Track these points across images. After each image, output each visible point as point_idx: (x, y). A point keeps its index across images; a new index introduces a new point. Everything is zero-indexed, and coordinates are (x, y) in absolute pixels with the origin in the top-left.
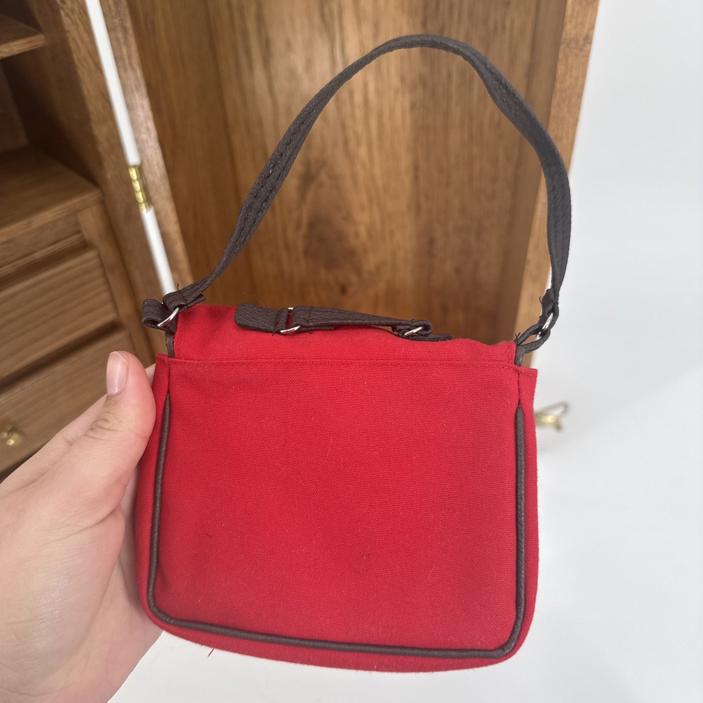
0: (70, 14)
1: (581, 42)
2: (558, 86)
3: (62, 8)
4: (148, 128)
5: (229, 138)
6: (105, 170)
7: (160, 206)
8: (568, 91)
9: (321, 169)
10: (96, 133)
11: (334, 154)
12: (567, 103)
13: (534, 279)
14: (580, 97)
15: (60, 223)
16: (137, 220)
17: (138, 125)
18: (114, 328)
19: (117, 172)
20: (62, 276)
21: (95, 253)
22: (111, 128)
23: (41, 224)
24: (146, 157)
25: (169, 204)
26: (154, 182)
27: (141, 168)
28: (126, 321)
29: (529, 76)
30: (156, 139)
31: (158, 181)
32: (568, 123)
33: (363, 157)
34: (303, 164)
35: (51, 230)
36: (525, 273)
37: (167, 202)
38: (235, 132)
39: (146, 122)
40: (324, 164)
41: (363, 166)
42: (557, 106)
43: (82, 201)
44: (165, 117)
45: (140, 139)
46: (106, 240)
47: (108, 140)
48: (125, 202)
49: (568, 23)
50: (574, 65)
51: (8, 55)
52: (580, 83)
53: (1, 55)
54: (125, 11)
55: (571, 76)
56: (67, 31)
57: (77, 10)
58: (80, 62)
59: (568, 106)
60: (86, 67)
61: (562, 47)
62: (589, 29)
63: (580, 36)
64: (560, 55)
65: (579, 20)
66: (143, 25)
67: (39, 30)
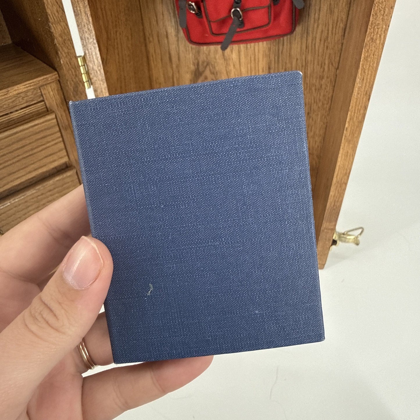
4: (88, 29)
5: (146, 46)
6: (59, 57)
7: (97, 85)
8: (384, 3)
9: (206, 67)
10: (53, 30)
11: (215, 58)
12: (382, 12)
13: (349, 142)
14: (392, 8)
15: (28, 94)
16: (81, 94)
17: (82, 26)
18: (66, 168)
19: (67, 60)
20: (31, 130)
21: (53, 116)
22: (63, 28)
23: (15, 93)
24: (88, 50)
25: (103, 85)
26: (93, 69)
27: (84, 58)
28: (74, 164)
29: (350, 4)
30: (94, 37)
31: (95, 68)
32: (382, 28)
33: (234, 59)
34: (194, 64)
35: (23, 98)
36: (344, 137)
37: (102, 83)
38: (150, 42)
39: (87, 24)
40: (208, 64)
41: (234, 66)
42: (375, 15)
43: (43, 79)
44: (101, 22)
45: (83, 38)
46: (61, 108)
47: (61, 36)
48: (73, 81)
59: (383, 15)
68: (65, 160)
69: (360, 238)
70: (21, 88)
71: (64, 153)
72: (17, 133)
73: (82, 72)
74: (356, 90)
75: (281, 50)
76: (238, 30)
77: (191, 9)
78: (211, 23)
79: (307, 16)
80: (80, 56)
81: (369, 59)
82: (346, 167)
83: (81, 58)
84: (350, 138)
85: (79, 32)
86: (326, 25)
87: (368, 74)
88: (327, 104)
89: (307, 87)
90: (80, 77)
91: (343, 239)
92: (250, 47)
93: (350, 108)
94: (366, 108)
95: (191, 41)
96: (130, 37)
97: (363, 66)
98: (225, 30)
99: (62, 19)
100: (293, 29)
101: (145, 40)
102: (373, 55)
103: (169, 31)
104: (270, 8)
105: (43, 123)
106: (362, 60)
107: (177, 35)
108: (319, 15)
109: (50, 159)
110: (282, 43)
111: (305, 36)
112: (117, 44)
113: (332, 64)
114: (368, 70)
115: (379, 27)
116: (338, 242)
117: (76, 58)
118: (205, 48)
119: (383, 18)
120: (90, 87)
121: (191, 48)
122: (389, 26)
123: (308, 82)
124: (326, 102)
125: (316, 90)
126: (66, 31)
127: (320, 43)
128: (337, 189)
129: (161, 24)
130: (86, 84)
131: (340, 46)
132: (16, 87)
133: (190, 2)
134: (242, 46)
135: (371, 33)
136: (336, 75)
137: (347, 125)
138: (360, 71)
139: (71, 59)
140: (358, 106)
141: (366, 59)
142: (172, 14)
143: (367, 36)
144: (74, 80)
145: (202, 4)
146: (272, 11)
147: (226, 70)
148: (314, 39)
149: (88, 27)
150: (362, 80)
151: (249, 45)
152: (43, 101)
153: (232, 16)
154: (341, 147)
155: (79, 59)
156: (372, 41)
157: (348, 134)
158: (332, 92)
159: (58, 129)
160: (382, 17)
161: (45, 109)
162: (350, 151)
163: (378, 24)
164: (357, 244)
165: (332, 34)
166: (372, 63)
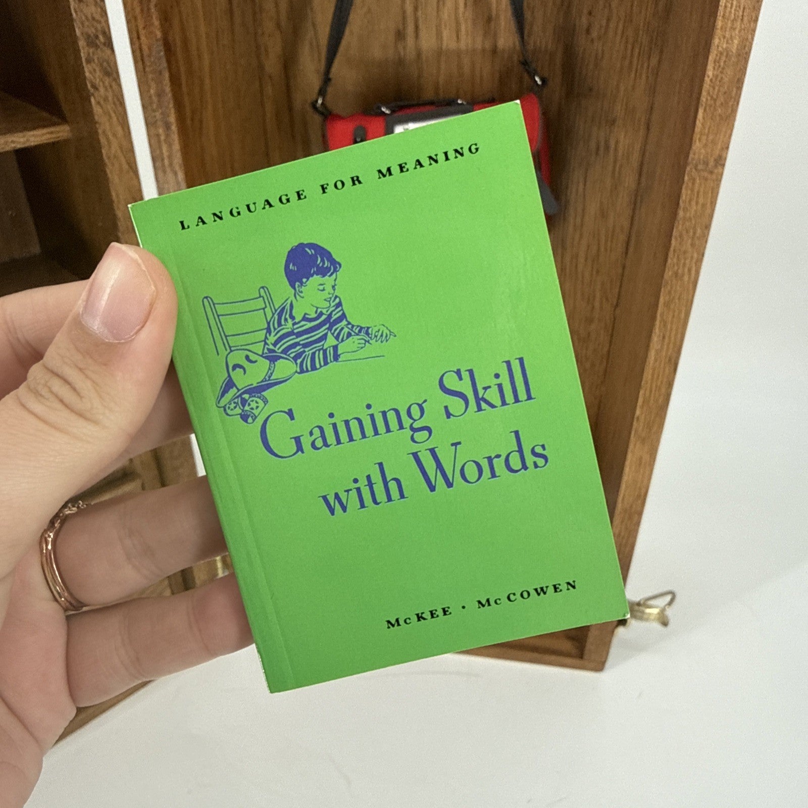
0: (102, 102)
1: (712, 163)
2: (681, 213)
3: (93, 95)
8: (693, 222)
12: (691, 234)
13: (643, 441)
14: (708, 227)
29: (635, 204)
32: (692, 257)
36: (633, 433)
42: (678, 237)
49: (697, 140)
50: (702, 190)
51: (22, 146)
52: (708, 211)
53: (13, 145)
54: (169, 103)
55: (697, 203)
56: (96, 123)
57: (110, 98)
58: (109, 158)
59: (693, 238)
60: (117, 165)
61: (688, 169)
62: (722, 149)
63: (711, 157)
64: (686, 178)
65: (711, 137)
66: (189, 122)
67: (63, 120)
69: (669, 612)
74: (652, 354)
81: (672, 306)
82: (639, 484)
84: (644, 434)
86: (594, 235)
87: (672, 329)
88: (600, 364)
91: (639, 614)
93: (643, 383)
94: (670, 385)
97: (662, 317)
102: (679, 299)
108: (583, 219)
111: (559, 252)
113: (607, 299)
114: (672, 323)
115: (686, 255)
116: (629, 621)
119: (692, 242)
122: (703, 256)
124: (597, 362)
127: (585, 264)
128: (624, 524)
131: (620, 271)
135: (674, 265)
136: (615, 319)
137: (638, 412)
138: (658, 323)
140: (657, 381)
141: (667, 305)
143: (667, 270)
148: (576, 256)
150: (661, 337)
154: (630, 450)
156: (676, 277)
157: (641, 428)
158: (608, 343)
160: (690, 241)
162: (646, 457)
163: (685, 252)
164: (665, 623)
165: (606, 250)
166: (677, 311)
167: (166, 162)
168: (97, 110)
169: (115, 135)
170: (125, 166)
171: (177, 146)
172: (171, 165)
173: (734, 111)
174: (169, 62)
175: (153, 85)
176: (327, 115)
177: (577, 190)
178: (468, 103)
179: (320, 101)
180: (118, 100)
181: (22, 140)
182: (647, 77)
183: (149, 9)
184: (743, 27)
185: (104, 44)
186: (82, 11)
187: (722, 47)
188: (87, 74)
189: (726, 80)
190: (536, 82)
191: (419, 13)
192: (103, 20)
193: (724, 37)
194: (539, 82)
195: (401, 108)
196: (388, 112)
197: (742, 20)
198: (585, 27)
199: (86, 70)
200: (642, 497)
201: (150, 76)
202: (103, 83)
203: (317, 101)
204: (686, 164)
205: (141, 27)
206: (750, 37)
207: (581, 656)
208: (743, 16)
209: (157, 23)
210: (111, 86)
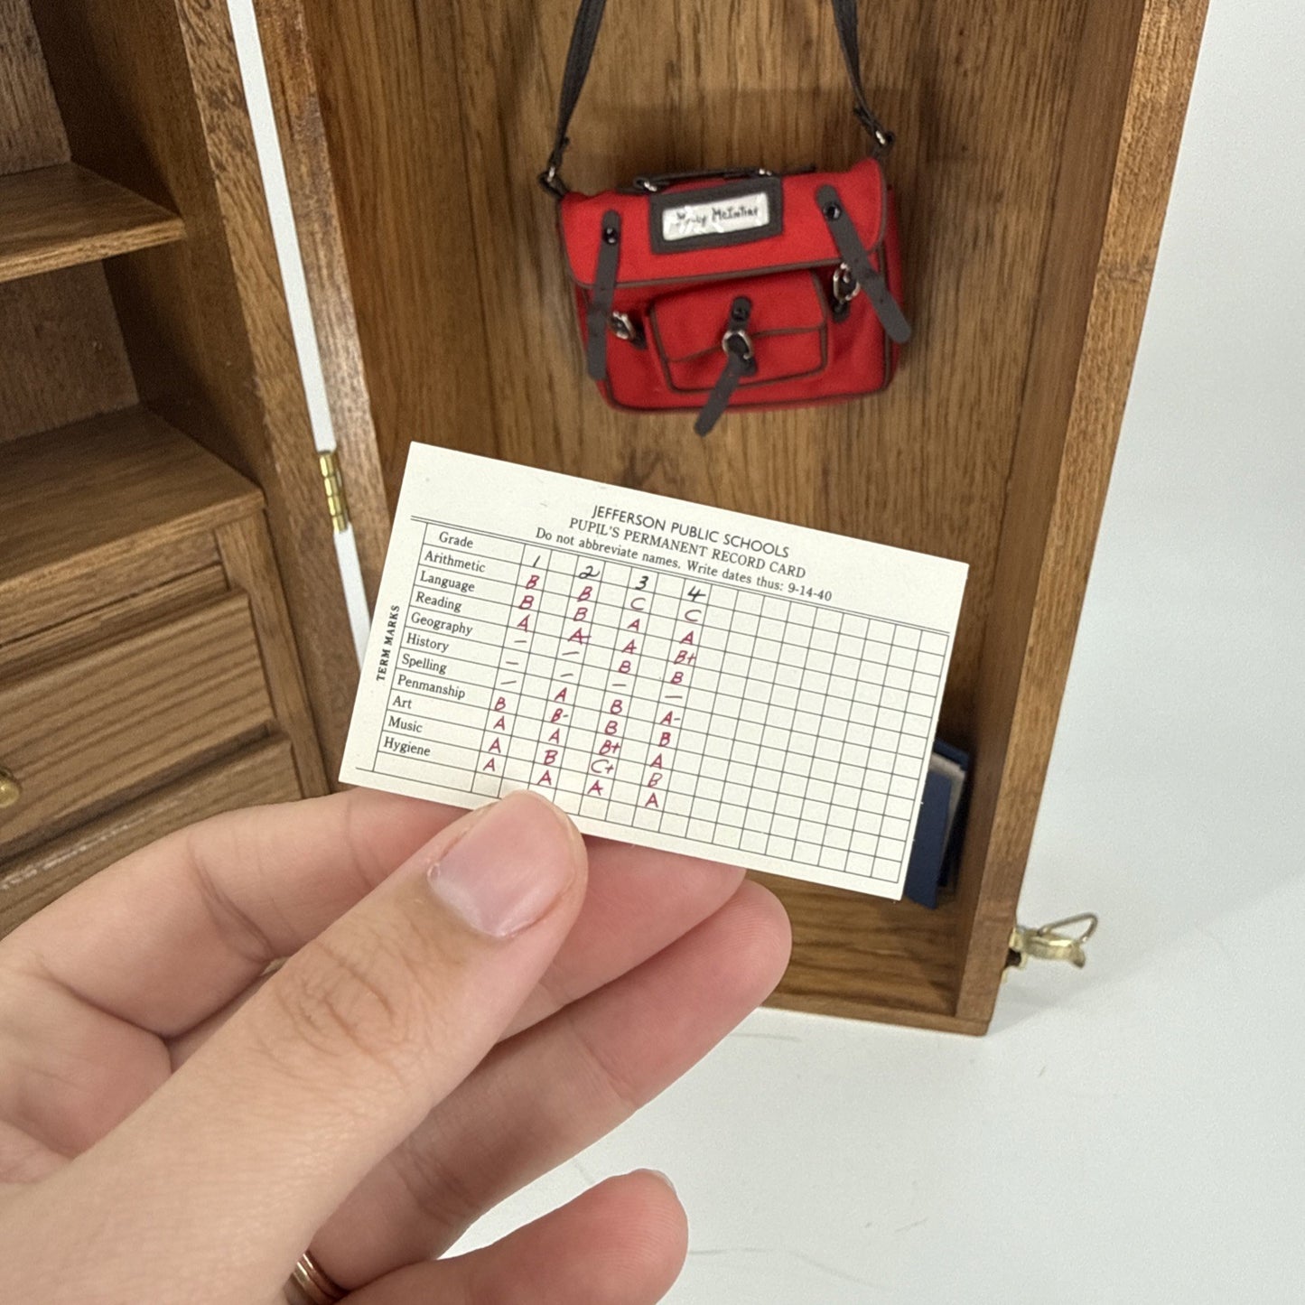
0: (232, 188)
1: (1133, 269)
2: (1089, 343)
3: (218, 177)
4: (353, 389)
5: (493, 407)
6: (272, 457)
7: (364, 524)
8: (1108, 354)
9: (653, 466)
10: (262, 392)
11: (678, 442)
12: (1105, 374)
13: (1040, 686)
14: (1130, 363)
15: (183, 546)
16: (322, 546)
17: (336, 381)
18: (264, 736)
19: (292, 463)
20: (182, 639)
21: (243, 602)
22: (289, 385)
23: (150, 546)
24: (347, 437)
25: (381, 521)
26: (356, 482)
27: (336, 457)
28: (286, 725)
29: (1034, 321)
30: (367, 407)
31: (363, 480)
32: (1108, 409)
33: (729, 448)
34: (621, 456)
35: (167, 558)
36: (1024, 671)
37: (377, 517)
38: (504, 398)
39: (351, 377)
40: (659, 457)
41: (730, 464)
42: (1086, 378)
43: (226, 509)
44: (385, 369)
45: (337, 407)
46: (264, 578)
47: (282, 406)
48: (302, 514)
49: (1111, 236)
50: (1120, 308)
51: (116, 253)
52: (1130, 340)
53: (103, 251)
54: (328, 186)
55: (1113, 327)
56: (224, 217)
57: (243, 181)
58: (242, 269)
59: (1108, 380)
60: (254, 280)
61: (1098, 276)
62: (1149, 247)
63: (1133, 259)
64: (1096, 291)
65: (1132, 230)
66: (357, 211)
67: (175, 212)
68: (265, 716)
69: (1087, 946)
70: (167, 533)
71: (263, 697)
72: (143, 649)
73: (329, 492)
74: (1051, 553)
75: (855, 427)
76: (742, 381)
77: (617, 329)
78: (671, 365)
79: (923, 346)
80: (325, 453)
81: (1079, 481)
82: (1035, 751)
83: (328, 456)
84: (1041, 674)
85: (329, 394)
86: (973, 371)
87: (1079, 516)
88: (985, 567)
89: (928, 524)
90: (322, 504)
91: (1039, 948)
92: (774, 419)
93: (1037, 598)
94: (1079, 600)
95: (614, 401)
96: (454, 394)
97: (1064, 495)
98: (709, 379)
99: (288, 367)
100: (887, 379)
101: (491, 392)
102: (1090, 471)
103: (556, 375)
104: (823, 334)
105: (216, 620)
106: (1061, 481)
107: (578, 384)
108: (955, 346)
109: (228, 714)
110: (858, 409)
111: (920, 396)
112: (422, 416)
113: (994, 467)
114: (1080, 507)
115: (1099, 405)
116: (1024, 956)
117: (316, 455)
118: (651, 419)
119: (1107, 386)
120: (346, 527)
121: (616, 418)
122: (1124, 405)
123: (931, 509)
124: (981, 563)
125: (952, 531)
126: (294, 394)
127: (960, 415)
128: (1015, 810)
129: (535, 355)
130: (335, 522)
131: (1013, 421)
132: (152, 533)
133: (616, 315)
134: (752, 417)
135: (1081, 420)
136: (1006, 496)
137: (1031, 641)
138: (1057, 508)
139: (303, 460)
140: (1059, 594)
141: (1072, 479)
142: (566, 333)
143: (1070, 427)
144: (307, 512)
145: (646, 321)
146: (831, 341)
147: (708, 473)
148: (943, 404)
149: (352, 384)
150: (1064, 528)
151: (769, 415)
152: (219, 563)
153: (725, 347)
154: (1020, 698)
155: (323, 461)
156: (1084, 438)
157: (1036, 664)
158: (997, 535)
159: (251, 635)
160: (1104, 384)
161: (222, 584)
162: (1044, 708)
163: (1097, 400)
164: (1080, 963)
165: (991, 391)
166: (1087, 489)
167: (325, 272)
168: (223, 198)
169: (249, 235)
170: (266, 280)
171: (339, 249)
172: (331, 276)
173: (1165, 190)
174: (327, 125)
175: (304, 159)
176: (563, 194)
177: (946, 301)
178: (774, 174)
179: (552, 174)
180: (255, 182)
181: (115, 243)
182: (1051, 128)
183: (299, 50)
184: (1175, 66)
185: (234, 104)
186: (201, 56)
187: (1145, 97)
188: (210, 149)
189: (1152, 144)
190: (878, 140)
191: (701, 36)
192: (232, 69)
193: (1148, 82)
194: (882, 141)
195: (674, 182)
196: (653, 189)
197: (1174, 56)
198: (955, 53)
199: (208, 141)
200: (1040, 770)
201: (300, 147)
202: (233, 157)
203: (547, 173)
204: (1095, 270)
205: (286, 77)
206: (1186, 81)
207: (952, 1012)
208: (1175, 50)
209: (309, 69)
210: (244, 164)
